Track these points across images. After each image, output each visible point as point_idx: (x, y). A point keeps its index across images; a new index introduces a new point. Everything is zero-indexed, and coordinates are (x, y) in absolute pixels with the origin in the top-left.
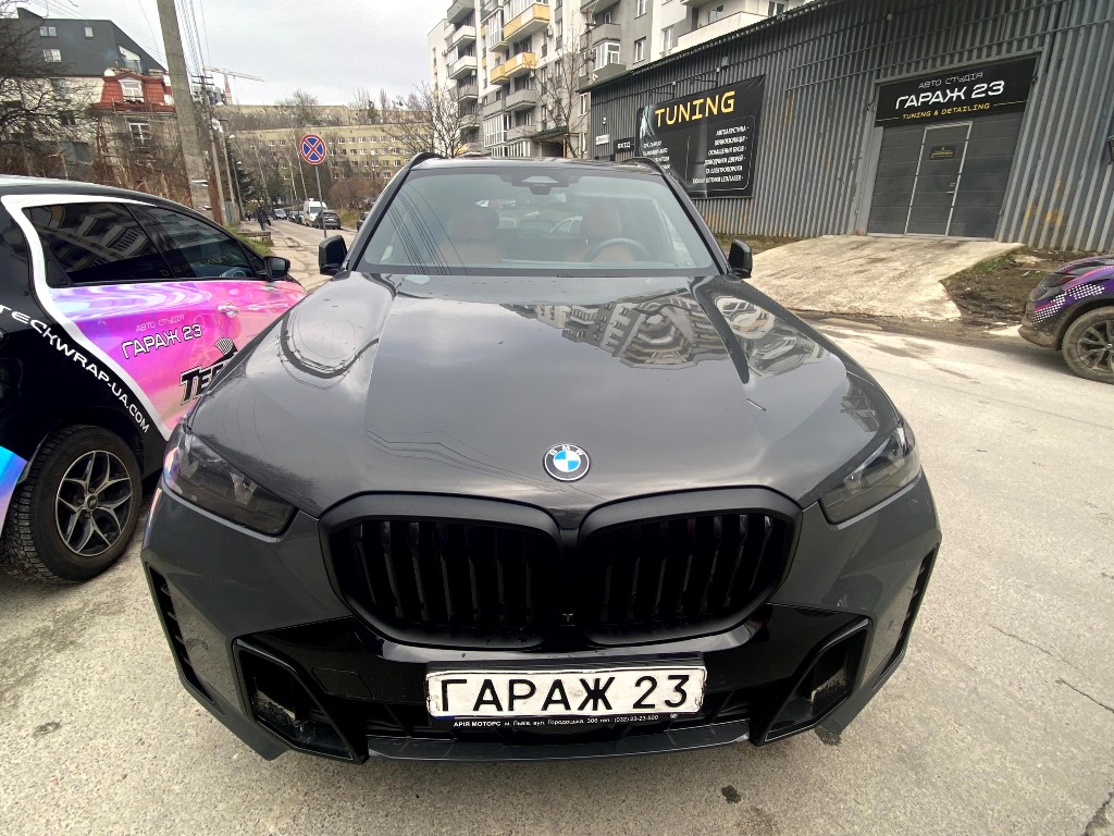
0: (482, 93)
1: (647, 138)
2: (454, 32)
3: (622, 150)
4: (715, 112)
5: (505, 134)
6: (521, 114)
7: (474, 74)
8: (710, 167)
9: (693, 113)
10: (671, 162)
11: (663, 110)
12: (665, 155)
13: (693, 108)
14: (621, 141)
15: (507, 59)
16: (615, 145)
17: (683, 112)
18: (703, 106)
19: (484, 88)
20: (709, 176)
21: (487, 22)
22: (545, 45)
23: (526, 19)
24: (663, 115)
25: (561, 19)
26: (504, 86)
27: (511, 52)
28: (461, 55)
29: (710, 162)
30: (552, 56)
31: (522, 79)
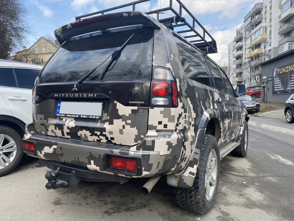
1: (276, 77)
2: (236, 44)
3: (270, 80)
4: (291, 70)
5: (251, 74)
6: (256, 67)
8: (291, 84)
9: (286, 70)
10: (282, 83)
11: (279, 70)
12: (280, 81)
13: (286, 69)
14: (269, 78)
16: (268, 79)
17: (284, 70)
18: (288, 68)
19: (245, 60)
20: (291, 87)
21: (246, 41)
23: (259, 39)
24: (279, 71)
25: (271, 37)
26: (251, 59)
27: (254, 48)
28: (238, 50)
29: (291, 83)
30: (268, 48)
31: (258, 56)
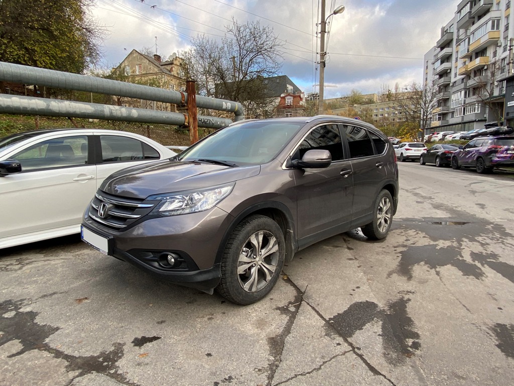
0: (453, 80)
2: (440, 52)
5: (465, 100)
6: (476, 89)
7: (449, 71)
15: (471, 61)
19: (455, 77)
22: (496, 51)
23: (484, 40)
25: (507, 35)
26: (467, 75)
28: (442, 62)
30: (500, 56)
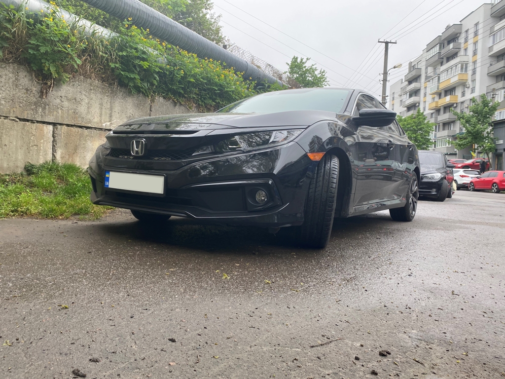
2: (408, 85)
5: (436, 134)
6: (446, 124)
22: (464, 91)
26: (436, 111)
27: (443, 94)
28: (411, 96)
30: (468, 96)
